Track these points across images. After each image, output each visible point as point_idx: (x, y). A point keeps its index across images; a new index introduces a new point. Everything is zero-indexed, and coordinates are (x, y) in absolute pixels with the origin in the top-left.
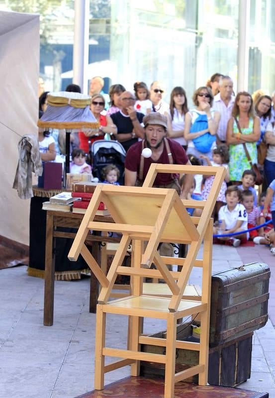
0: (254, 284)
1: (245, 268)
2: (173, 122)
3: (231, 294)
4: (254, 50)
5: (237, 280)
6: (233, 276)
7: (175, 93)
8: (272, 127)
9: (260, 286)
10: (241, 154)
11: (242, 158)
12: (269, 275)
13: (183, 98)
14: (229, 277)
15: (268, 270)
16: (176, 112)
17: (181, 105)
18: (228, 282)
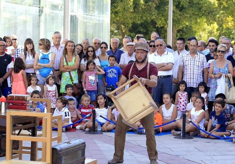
0: (77, 151)
1: (71, 142)
2: (26, 60)
3: (63, 157)
4: (73, 16)
5: (67, 149)
6: (64, 147)
7: (27, 42)
8: (84, 62)
9: (80, 152)
10: (68, 77)
11: (68, 79)
12: (85, 146)
13: (32, 45)
14: (62, 147)
15: (84, 143)
16: (28, 54)
17: (30, 50)
18: (61, 150)
